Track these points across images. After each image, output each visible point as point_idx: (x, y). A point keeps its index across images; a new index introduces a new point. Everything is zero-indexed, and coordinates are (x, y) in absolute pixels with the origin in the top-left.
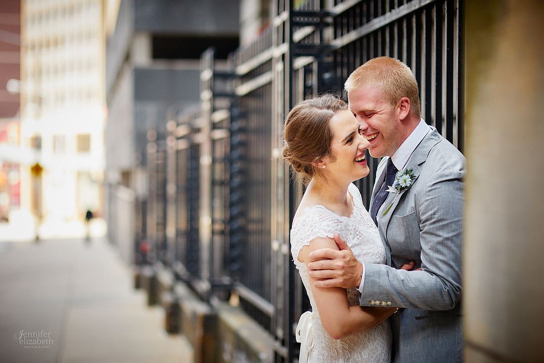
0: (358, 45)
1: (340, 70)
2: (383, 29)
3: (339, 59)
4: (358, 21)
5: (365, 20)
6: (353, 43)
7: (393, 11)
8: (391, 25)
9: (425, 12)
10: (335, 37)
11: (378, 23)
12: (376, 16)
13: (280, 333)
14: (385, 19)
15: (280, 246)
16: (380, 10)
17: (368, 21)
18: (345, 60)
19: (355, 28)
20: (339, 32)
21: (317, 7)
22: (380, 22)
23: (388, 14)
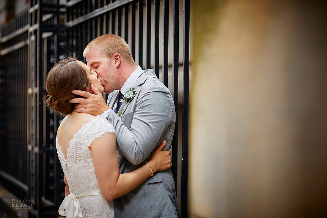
0: (84, 25)
1: (71, 41)
2: (101, 16)
3: (70, 34)
4: (84, 11)
5: (88, 10)
6: (80, 25)
7: (109, 5)
8: (107, 13)
9: (131, 5)
10: (68, 21)
11: (98, 12)
12: (97, 8)
13: (33, 201)
14: (103, 10)
15: (33, 148)
16: (99, 5)
17: (91, 11)
18: (75, 34)
19: (82, 15)
20: (71, 17)
21: (55, 2)
22: (100, 11)
23: (106, 7)
